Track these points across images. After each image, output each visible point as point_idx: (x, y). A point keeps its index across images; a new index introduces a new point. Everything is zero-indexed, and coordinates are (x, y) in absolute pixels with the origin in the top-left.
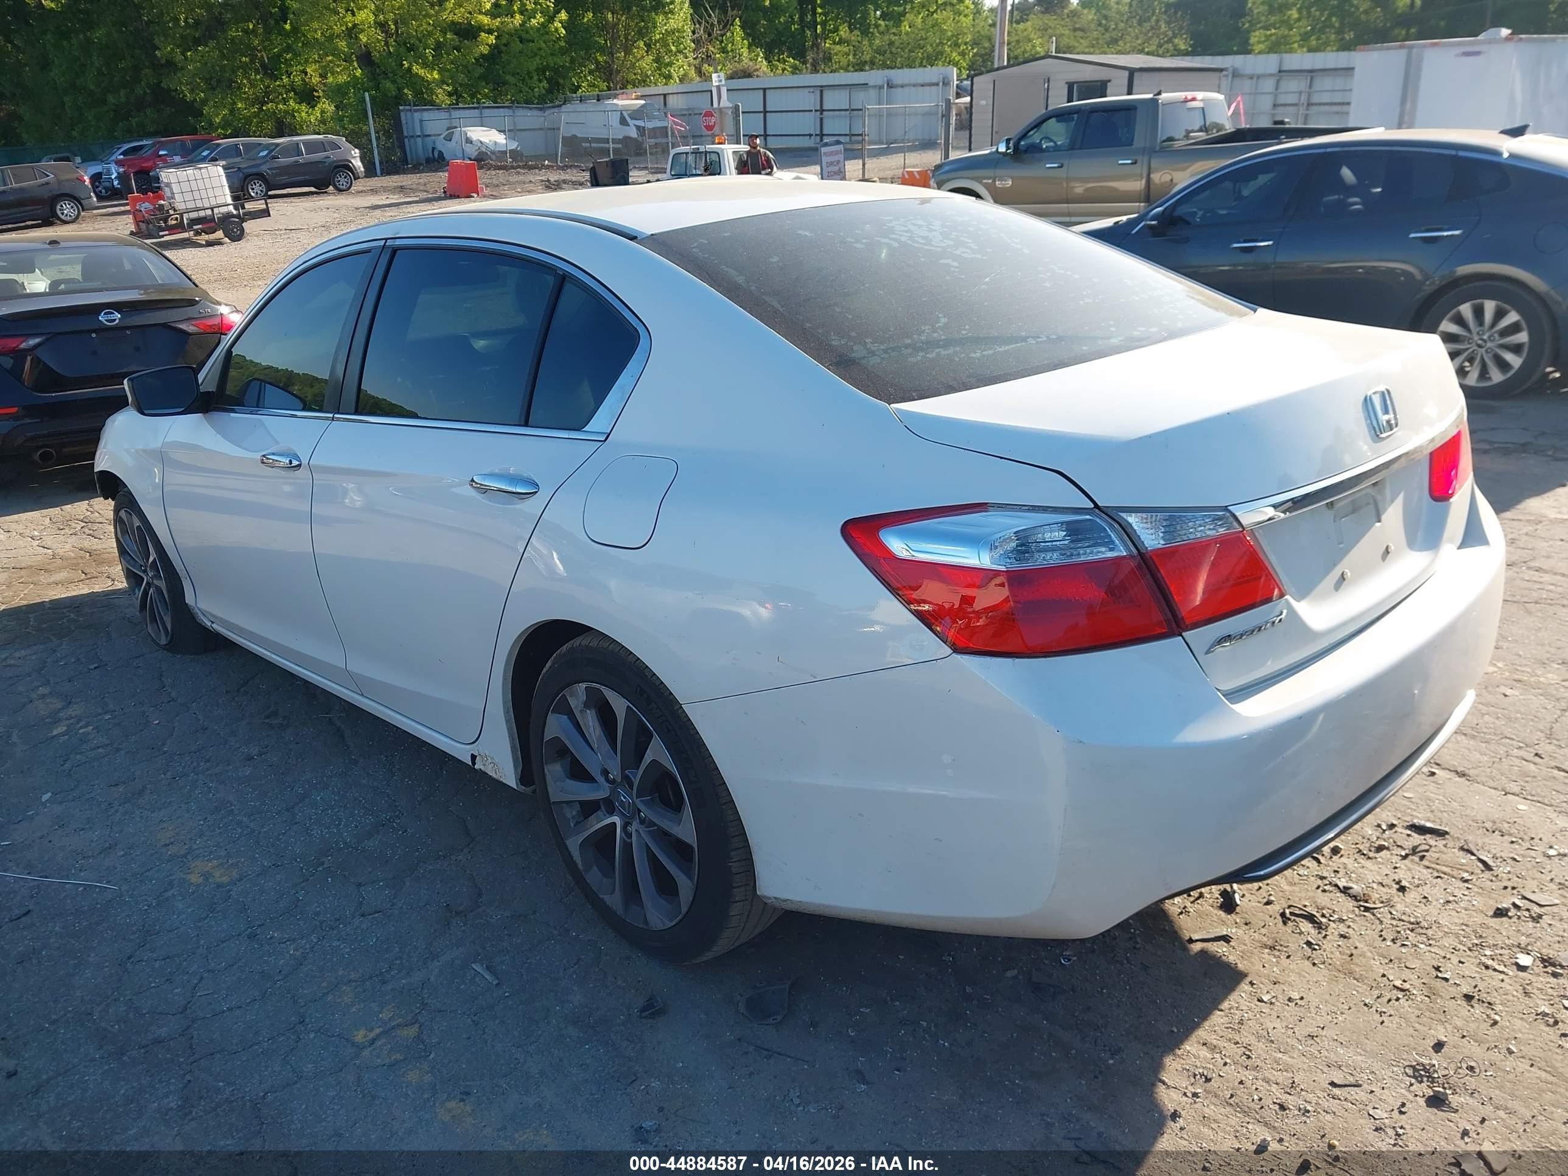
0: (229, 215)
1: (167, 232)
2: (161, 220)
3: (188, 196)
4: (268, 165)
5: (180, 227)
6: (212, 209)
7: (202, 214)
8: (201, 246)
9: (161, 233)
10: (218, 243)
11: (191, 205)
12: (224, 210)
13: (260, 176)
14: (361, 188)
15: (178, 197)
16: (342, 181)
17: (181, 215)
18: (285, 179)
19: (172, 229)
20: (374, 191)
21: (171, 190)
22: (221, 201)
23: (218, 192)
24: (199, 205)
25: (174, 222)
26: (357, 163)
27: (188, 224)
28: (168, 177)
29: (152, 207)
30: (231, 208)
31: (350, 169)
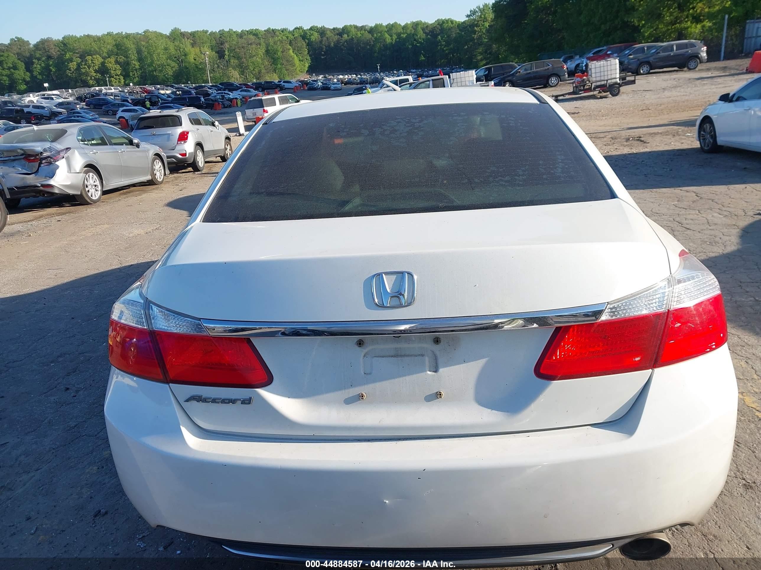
0: (616, 83)
1: (583, 92)
2: (582, 86)
3: (598, 75)
4: (654, 57)
5: (590, 90)
6: (607, 81)
7: (603, 83)
8: (598, 98)
9: (580, 92)
10: (605, 97)
11: (598, 79)
12: (614, 81)
13: (648, 63)
14: (703, 68)
15: (593, 75)
16: (692, 64)
17: (592, 84)
18: (661, 64)
19: (586, 91)
20: (708, 70)
21: (591, 72)
22: (613, 76)
23: (613, 72)
24: (602, 78)
25: (588, 87)
26: (704, 55)
27: (594, 88)
28: (591, 65)
29: (580, 80)
30: (618, 80)
31: (699, 58)
